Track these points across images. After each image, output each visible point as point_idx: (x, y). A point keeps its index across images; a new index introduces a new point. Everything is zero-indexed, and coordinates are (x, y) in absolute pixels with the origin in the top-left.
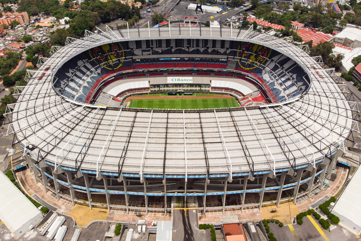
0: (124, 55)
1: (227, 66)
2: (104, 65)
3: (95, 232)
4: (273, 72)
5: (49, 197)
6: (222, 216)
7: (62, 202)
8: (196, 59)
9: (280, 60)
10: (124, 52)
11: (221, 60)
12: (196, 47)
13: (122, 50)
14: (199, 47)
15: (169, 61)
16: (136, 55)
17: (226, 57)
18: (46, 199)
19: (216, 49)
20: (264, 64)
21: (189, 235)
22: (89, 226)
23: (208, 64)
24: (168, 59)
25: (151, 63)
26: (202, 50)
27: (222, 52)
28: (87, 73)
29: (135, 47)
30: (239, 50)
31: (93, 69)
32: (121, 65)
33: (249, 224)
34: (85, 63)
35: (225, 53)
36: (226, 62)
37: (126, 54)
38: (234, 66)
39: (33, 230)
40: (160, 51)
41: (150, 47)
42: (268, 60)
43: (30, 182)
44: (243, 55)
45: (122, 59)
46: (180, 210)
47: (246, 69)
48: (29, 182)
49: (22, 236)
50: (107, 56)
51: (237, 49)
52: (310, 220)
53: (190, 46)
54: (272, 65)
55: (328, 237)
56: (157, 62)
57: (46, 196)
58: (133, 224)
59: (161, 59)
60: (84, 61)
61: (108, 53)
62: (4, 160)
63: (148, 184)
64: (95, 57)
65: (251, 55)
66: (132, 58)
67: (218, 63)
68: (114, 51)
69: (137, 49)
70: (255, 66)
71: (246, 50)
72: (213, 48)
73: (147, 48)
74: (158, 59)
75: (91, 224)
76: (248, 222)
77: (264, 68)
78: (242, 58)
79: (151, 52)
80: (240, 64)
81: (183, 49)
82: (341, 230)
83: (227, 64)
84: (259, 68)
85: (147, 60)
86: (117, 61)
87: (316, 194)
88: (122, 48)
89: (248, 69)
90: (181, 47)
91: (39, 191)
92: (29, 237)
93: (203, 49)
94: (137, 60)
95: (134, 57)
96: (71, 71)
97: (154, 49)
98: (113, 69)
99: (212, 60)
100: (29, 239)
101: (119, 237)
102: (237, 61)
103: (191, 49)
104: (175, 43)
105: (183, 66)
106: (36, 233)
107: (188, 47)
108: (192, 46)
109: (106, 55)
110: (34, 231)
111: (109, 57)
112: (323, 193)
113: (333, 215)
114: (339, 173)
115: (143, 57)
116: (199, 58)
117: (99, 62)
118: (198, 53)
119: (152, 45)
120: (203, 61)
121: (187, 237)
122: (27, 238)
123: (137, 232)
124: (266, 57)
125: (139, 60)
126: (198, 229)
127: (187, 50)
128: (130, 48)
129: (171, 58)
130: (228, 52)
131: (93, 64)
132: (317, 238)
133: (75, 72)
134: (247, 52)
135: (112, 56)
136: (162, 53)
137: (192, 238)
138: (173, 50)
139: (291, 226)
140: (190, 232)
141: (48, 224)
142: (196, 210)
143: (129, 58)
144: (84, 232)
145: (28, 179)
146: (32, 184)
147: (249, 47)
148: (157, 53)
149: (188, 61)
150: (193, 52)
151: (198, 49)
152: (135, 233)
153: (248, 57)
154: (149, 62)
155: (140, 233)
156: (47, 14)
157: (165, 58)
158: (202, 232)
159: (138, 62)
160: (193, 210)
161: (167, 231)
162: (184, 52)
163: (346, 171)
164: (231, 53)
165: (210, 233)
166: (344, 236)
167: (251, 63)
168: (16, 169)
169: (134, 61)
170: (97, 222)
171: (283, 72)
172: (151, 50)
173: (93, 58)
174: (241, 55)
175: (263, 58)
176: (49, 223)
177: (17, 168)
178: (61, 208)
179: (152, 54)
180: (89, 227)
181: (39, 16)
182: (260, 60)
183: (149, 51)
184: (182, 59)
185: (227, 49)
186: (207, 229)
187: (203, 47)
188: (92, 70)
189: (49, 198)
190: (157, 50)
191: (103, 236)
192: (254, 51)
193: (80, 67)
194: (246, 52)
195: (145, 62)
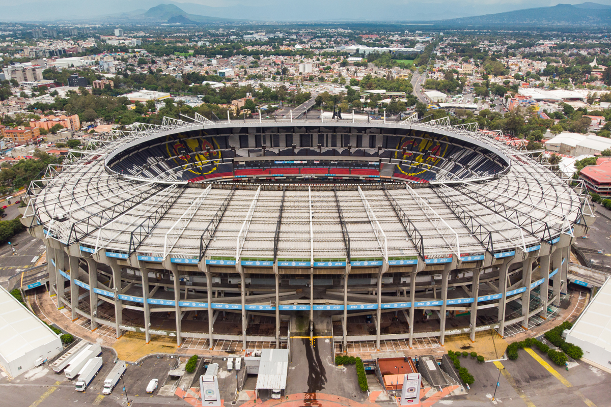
0: (220, 156)
1: (380, 171)
2: (188, 167)
3: (151, 369)
4: (453, 174)
5: (76, 327)
6: (376, 353)
7: (99, 334)
8: (332, 162)
9: (462, 157)
10: (221, 151)
11: (370, 163)
12: (332, 146)
13: (217, 148)
14: (336, 146)
15: (290, 166)
16: (239, 156)
17: (378, 159)
18: (71, 330)
19: (362, 149)
20: (438, 165)
21: (317, 374)
22: (143, 361)
23: (350, 169)
24: (288, 162)
25: (262, 168)
26: (340, 150)
27: (372, 153)
28: (161, 175)
29: (238, 145)
30: (399, 149)
31: (170, 171)
32: (215, 169)
33: (424, 359)
34: (158, 161)
35: (376, 155)
36: (378, 166)
37: (223, 155)
38: (392, 171)
39: (41, 367)
40: (277, 152)
41: (261, 146)
42: (444, 159)
43: (48, 308)
44: (405, 156)
45: (217, 161)
46: (302, 339)
47: (410, 175)
48: (45, 308)
49: (21, 375)
50: (194, 155)
51: (395, 148)
52: (532, 355)
53: (323, 146)
54: (451, 165)
55: (565, 378)
56: (271, 166)
57: (72, 326)
58: (220, 359)
59: (277, 162)
60: (158, 158)
61: (196, 151)
62: (9, 280)
63: (248, 294)
64: (175, 155)
65: (415, 155)
66: (233, 160)
67: (367, 168)
68: (205, 149)
69: (241, 148)
70: (423, 170)
71: (408, 149)
72: (357, 147)
73: (256, 147)
74: (273, 161)
75: (146, 358)
76: (422, 356)
77: (438, 171)
78: (403, 160)
79: (262, 153)
80: (399, 168)
81: (312, 149)
82: (587, 368)
83: (380, 169)
84: (430, 172)
85: (256, 163)
86: (208, 163)
87: (539, 325)
88: (219, 146)
89: (413, 174)
90: (309, 146)
91: (60, 320)
92: (32, 376)
93: (343, 149)
94: (240, 163)
95: (236, 159)
96: (135, 167)
97: (267, 149)
98: (202, 174)
99: (357, 164)
100: (32, 379)
101: (192, 377)
102: (396, 165)
103: (324, 149)
104: (299, 141)
105: (312, 171)
106: (46, 371)
107: (319, 147)
108: (325, 145)
109: (192, 154)
110: (43, 368)
111: (197, 158)
112: (551, 324)
113: (570, 345)
114: (574, 299)
115: (249, 159)
116: (336, 161)
117: (181, 162)
118: (334, 155)
119: (265, 143)
120: (343, 166)
121: (314, 376)
122: (30, 378)
123: (226, 369)
124: (440, 156)
125: (244, 163)
126: (334, 366)
127: (318, 150)
128: (230, 147)
129: (293, 160)
130: (381, 152)
131: (171, 164)
132: (546, 379)
133: (142, 170)
134: (410, 152)
135: (201, 157)
136: (280, 154)
137: (323, 378)
138: (296, 151)
139: (497, 363)
140: (319, 370)
141: (69, 355)
142: (331, 339)
143: (228, 161)
144: (131, 369)
145: (44, 304)
146: (50, 310)
147: (413, 145)
148: (273, 154)
149: (318, 165)
150: (327, 153)
151: (334, 150)
152: (221, 371)
153: (413, 158)
154: (259, 166)
155: (230, 371)
156: (108, 120)
157: (283, 161)
158: (341, 369)
159: (242, 166)
160: (325, 339)
161: (279, 363)
162: (314, 153)
163: (586, 296)
164: (384, 155)
165: (354, 371)
166: (594, 377)
167: (417, 166)
168: (27, 289)
169: (235, 164)
170: (156, 356)
171: (468, 172)
172: (263, 150)
173: (172, 156)
174: (400, 156)
175: (435, 158)
176: (72, 353)
177: (29, 287)
178: (96, 341)
179: (264, 156)
180: (140, 362)
181: (95, 122)
182: (431, 161)
183: (260, 151)
184: (311, 163)
185: (380, 148)
186: (350, 366)
187: (342, 147)
188: (168, 171)
189: (77, 329)
190: (271, 149)
191: (164, 376)
192: (421, 150)
193: (150, 165)
194: (408, 152)
195: (252, 167)
